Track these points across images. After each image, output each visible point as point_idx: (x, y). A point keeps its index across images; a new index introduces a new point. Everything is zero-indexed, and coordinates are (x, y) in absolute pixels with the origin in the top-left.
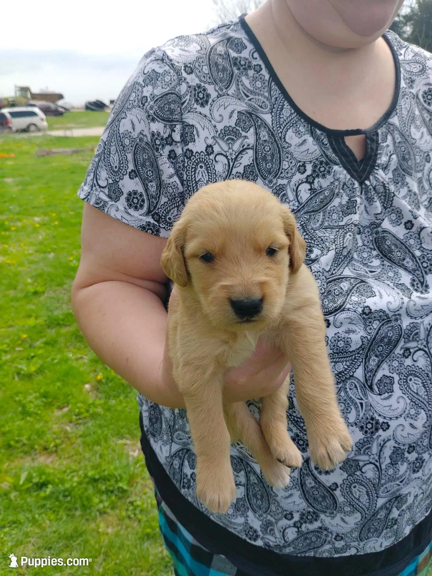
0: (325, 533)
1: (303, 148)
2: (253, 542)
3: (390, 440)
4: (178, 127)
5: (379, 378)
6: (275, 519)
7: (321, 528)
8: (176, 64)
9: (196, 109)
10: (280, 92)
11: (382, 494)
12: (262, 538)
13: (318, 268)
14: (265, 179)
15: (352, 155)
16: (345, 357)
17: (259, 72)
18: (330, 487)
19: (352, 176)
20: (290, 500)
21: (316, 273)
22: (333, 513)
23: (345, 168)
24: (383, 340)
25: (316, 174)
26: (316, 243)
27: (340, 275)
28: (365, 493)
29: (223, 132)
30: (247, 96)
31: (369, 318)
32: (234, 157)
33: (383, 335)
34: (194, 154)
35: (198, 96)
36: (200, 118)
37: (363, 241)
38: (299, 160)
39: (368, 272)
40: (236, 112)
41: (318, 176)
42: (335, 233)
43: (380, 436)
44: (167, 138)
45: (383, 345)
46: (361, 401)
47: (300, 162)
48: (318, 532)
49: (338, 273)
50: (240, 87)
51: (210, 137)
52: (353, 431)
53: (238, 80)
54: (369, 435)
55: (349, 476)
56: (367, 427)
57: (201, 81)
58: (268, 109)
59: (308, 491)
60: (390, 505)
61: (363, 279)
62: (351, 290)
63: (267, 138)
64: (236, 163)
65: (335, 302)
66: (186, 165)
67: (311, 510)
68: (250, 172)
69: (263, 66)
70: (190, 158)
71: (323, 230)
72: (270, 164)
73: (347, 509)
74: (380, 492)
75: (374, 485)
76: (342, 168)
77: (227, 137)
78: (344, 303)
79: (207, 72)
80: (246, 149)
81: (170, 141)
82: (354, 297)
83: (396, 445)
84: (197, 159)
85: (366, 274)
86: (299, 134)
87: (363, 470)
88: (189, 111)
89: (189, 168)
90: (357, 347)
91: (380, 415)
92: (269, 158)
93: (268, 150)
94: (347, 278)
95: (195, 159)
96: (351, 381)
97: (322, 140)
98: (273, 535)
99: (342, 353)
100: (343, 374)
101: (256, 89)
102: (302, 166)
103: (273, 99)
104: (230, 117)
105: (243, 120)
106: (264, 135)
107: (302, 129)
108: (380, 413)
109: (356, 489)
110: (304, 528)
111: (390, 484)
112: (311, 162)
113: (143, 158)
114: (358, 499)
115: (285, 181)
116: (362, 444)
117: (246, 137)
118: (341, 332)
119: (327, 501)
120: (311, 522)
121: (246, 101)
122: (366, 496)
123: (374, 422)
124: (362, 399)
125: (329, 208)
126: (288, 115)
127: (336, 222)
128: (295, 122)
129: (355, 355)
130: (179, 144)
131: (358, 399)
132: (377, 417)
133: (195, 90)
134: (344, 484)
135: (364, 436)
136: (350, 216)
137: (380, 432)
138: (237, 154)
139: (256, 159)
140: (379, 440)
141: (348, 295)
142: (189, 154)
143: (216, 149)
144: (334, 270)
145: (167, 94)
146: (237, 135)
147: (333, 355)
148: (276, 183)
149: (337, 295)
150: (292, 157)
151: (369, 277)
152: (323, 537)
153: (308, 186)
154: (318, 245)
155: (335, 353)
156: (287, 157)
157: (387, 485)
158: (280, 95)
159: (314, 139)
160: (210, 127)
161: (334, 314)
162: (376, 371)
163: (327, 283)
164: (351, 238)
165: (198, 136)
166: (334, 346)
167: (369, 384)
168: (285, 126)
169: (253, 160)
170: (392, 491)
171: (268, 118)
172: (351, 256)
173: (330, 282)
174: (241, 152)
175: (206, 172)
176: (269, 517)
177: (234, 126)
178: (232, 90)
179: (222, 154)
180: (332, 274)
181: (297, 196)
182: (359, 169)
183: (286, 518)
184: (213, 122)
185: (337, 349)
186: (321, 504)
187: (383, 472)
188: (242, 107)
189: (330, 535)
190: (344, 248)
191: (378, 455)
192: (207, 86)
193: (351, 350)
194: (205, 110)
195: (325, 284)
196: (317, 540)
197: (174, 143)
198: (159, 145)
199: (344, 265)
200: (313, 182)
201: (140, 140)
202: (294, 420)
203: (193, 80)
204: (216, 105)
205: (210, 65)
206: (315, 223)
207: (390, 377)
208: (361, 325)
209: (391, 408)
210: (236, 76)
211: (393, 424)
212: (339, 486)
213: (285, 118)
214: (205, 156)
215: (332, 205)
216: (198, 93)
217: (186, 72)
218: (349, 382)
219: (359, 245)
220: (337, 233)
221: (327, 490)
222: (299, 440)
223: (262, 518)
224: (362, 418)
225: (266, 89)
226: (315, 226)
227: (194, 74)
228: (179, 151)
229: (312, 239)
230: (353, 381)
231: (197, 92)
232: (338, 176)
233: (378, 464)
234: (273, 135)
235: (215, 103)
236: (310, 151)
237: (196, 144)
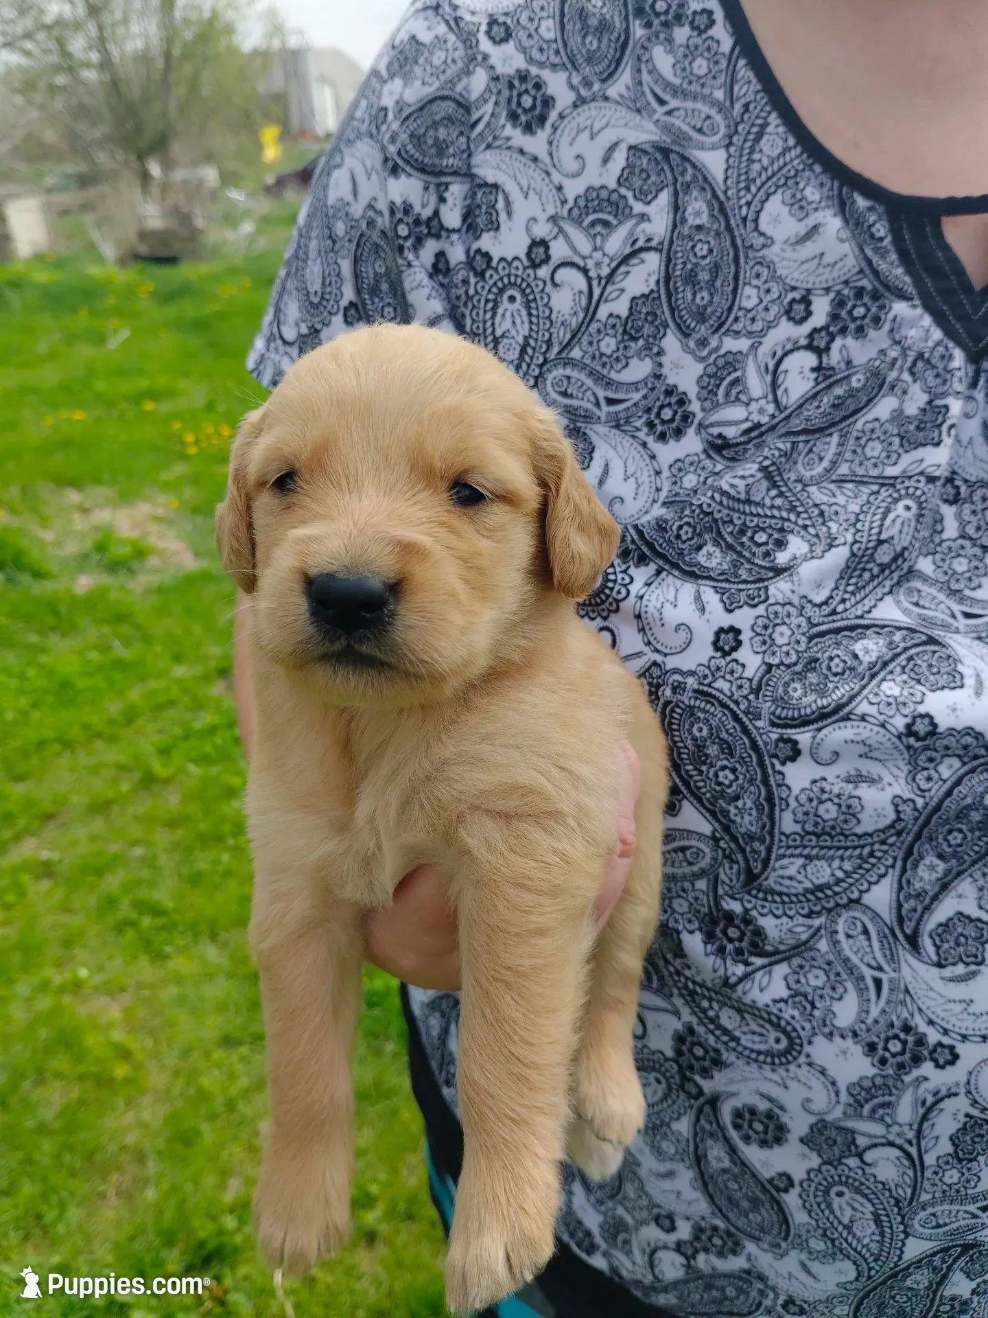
0: (760, 1286)
1: (809, 249)
2: (583, 1255)
3: (956, 1094)
4: (457, 191)
5: (943, 920)
6: (633, 1217)
7: (748, 1272)
8: (468, 17)
9: (508, 139)
10: (759, 87)
11: (921, 1230)
12: (606, 1254)
13: (789, 594)
14: (687, 335)
15: (959, 271)
16: (838, 848)
17: (705, 31)
18: (771, 1181)
19: (950, 333)
20: (667, 1185)
21: (778, 608)
22: (779, 1246)
23: (929, 308)
24: (966, 816)
25: (838, 325)
26: (800, 522)
27: (862, 617)
28: (869, 1216)
29: (582, 203)
30: (662, 102)
31: (927, 748)
32: (605, 271)
33: (969, 800)
34: (494, 264)
35: (519, 104)
36: (518, 163)
37: (963, 524)
38: (794, 283)
39: (959, 616)
40: (623, 148)
41: (843, 331)
42: (865, 497)
43: (926, 1079)
44: (429, 220)
45: (964, 827)
46: (878, 974)
47: (794, 289)
48: (740, 1278)
49: (852, 612)
50: (646, 77)
51: (542, 218)
52: (844, 1052)
53: (639, 59)
54: (891, 1072)
55: (824, 1163)
56: (886, 1049)
57: (531, 60)
58: (720, 135)
59: (712, 1177)
60: (944, 1261)
61: (937, 633)
62: (885, 664)
63: (704, 219)
64: (609, 289)
65: (823, 693)
66: (472, 292)
67: (720, 1224)
68: (647, 313)
69: (719, 15)
70: (481, 275)
71: (832, 486)
72: (705, 294)
73: (817, 1245)
74: (916, 1222)
75: (897, 1201)
76: (919, 311)
77: (591, 218)
78: (852, 698)
79: (551, 35)
80: (641, 250)
81: (433, 227)
82: (891, 684)
83: (975, 1112)
84: (501, 279)
85: (951, 620)
86: (802, 208)
87: (869, 1156)
88: (489, 146)
89: (479, 301)
90: (881, 825)
91: (931, 1023)
92: (704, 276)
93: (705, 252)
94: (884, 627)
95: (496, 277)
96: (852, 913)
97: (870, 227)
98: (629, 1253)
99: (832, 837)
100: (829, 892)
101: (690, 82)
102: (800, 302)
103: (738, 107)
104: (606, 160)
105: (642, 170)
106: (698, 209)
107: (812, 193)
108: (934, 1018)
109: (843, 1200)
110: (702, 1261)
111: (946, 1207)
112: (828, 290)
113: (375, 273)
114: (848, 1228)
115: (743, 344)
116: (868, 1090)
117: (644, 217)
118: (831, 779)
119: (764, 1212)
120: (721, 1254)
121: (656, 117)
122: (872, 1223)
123: (911, 1039)
124: (880, 969)
125: (859, 425)
126: (775, 153)
127: (875, 465)
128: (792, 173)
129: (872, 844)
130: (455, 237)
131: (869, 965)
132: (923, 1027)
133: (511, 86)
134: (809, 1179)
135: (874, 1071)
136: (921, 452)
137: (927, 1068)
138: (614, 264)
139: (668, 278)
140: (921, 1091)
141: (873, 676)
142: (480, 263)
143: (559, 250)
144: (843, 601)
145: (432, 101)
146: (619, 209)
147: (802, 837)
148: (717, 349)
149: (836, 675)
150: (774, 277)
151: (957, 631)
152: (754, 1294)
153: (810, 359)
154: (805, 527)
155: (808, 833)
156: (758, 276)
157: (938, 1209)
158: (759, 96)
159: (846, 221)
160: (546, 190)
161: (816, 726)
162: (935, 898)
163: (811, 639)
164: (910, 515)
165: (509, 214)
166: (807, 814)
167: (908, 931)
168: (763, 184)
169: (658, 282)
170: (954, 1226)
171: (714, 162)
172: (905, 567)
173: (822, 634)
174: (626, 260)
175: (524, 313)
176: (620, 1211)
177: (612, 184)
178: (621, 85)
179: (572, 264)
180: (834, 612)
181: (774, 385)
182: (976, 314)
183: (658, 1224)
184: (556, 177)
185: (817, 824)
186: (747, 1216)
187: (928, 1174)
188: (644, 132)
189: (771, 1296)
190: (880, 542)
191: (915, 1127)
192: (546, 75)
193: (859, 830)
194: (537, 143)
195: (804, 639)
196: (738, 1298)
197: (444, 234)
198: (406, 238)
199: (880, 591)
200: (828, 349)
201: (368, 224)
202: (686, 987)
203: (507, 59)
204: (569, 127)
205: (562, 14)
206: (809, 465)
207: (980, 920)
208: (901, 764)
209: (971, 1010)
210: (634, 47)
211: (970, 1054)
212: (797, 1183)
213: (765, 162)
214: (525, 268)
215: (870, 416)
216: (520, 95)
217: (492, 38)
218: (846, 915)
219: (945, 536)
220: (872, 499)
221: (763, 1187)
222: (693, 1044)
223: (603, 1208)
224: (876, 1022)
225: (722, 78)
226: (808, 474)
227: (511, 43)
228: (457, 254)
229: (792, 509)
230: (858, 914)
231: (515, 93)
232: (904, 332)
233: (913, 1151)
234: (723, 210)
235: (566, 121)
236: (828, 259)
237: (501, 238)
